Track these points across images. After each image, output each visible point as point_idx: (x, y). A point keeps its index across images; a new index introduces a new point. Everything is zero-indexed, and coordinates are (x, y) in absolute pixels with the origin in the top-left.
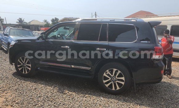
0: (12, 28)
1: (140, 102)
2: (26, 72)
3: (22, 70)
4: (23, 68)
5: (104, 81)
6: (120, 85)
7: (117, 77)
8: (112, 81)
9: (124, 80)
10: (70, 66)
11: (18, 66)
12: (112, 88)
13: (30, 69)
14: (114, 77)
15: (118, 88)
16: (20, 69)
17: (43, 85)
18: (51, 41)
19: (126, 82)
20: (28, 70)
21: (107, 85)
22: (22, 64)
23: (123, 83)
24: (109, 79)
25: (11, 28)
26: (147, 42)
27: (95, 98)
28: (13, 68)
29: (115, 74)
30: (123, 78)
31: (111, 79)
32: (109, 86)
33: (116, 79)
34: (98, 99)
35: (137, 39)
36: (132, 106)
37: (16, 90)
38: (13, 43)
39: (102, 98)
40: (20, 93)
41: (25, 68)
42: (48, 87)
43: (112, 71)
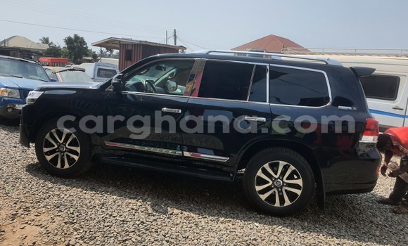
1: (334, 232)
2: (67, 166)
3: (54, 161)
4: (57, 156)
5: (258, 188)
6: (292, 196)
7: (287, 179)
8: (275, 186)
9: (302, 186)
10: (181, 153)
11: (46, 150)
12: (274, 202)
13: (76, 158)
14: (279, 178)
15: (288, 203)
16: (49, 158)
17: (115, 197)
18: (132, 95)
19: (305, 189)
20: (71, 160)
21: (263, 197)
22: (56, 147)
23: (299, 192)
24: (269, 182)
26: (350, 108)
27: (242, 225)
28: (31, 154)
29: (283, 174)
30: (300, 182)
31: (273, 184)
32: (267, 199)
33: (283, 182)
34: (249, 226)
35: (331, 101)
36: (324, 239)
37: (58, 208)
38: (34, 95)
39: (257, 224)
40: (73, 214)
41: (63, 155)
42: (130, 201)
43: (277, 165)
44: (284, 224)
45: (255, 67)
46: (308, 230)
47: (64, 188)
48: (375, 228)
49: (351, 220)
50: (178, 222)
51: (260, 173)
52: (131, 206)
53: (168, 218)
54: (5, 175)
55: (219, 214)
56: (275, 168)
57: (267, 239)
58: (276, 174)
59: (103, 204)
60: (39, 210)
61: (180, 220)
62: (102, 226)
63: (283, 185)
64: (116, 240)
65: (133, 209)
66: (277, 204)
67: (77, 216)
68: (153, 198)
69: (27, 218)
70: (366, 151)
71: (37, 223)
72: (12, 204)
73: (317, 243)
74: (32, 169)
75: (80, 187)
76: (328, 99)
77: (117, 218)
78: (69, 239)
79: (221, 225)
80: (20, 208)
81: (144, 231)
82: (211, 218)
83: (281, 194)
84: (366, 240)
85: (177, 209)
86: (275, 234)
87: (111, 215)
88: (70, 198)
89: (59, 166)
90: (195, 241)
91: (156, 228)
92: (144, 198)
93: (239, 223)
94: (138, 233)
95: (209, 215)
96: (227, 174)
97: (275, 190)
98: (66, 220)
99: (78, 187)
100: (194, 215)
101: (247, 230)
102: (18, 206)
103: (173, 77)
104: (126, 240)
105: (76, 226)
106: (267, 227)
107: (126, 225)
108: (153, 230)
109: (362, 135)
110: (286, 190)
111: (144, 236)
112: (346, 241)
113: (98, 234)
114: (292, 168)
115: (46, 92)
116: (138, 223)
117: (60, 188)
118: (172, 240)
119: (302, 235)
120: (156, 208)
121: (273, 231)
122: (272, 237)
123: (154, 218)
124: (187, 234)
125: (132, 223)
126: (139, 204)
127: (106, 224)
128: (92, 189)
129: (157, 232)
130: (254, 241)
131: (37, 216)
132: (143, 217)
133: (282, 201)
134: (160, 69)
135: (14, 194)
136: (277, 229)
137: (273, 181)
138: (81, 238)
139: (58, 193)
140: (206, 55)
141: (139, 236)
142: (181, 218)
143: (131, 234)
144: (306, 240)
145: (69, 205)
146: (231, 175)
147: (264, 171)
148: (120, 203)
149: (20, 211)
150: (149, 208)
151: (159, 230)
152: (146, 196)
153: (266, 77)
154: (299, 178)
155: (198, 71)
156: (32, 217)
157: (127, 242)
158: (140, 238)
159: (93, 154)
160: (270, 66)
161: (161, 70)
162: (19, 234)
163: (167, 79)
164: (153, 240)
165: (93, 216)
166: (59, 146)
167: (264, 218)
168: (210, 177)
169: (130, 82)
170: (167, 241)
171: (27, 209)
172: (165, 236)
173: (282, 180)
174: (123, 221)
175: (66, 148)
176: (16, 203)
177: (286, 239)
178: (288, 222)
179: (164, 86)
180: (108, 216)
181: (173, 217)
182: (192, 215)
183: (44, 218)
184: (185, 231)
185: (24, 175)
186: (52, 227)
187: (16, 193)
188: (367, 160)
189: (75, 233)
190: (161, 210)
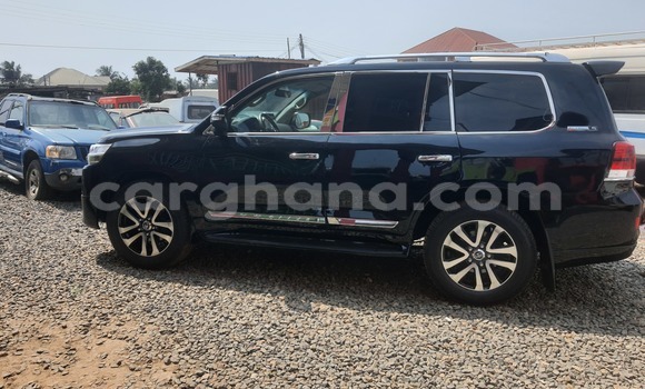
0: (35, 98)
1: (572, 323)
2: (156, 251)
3: (137, 245)
4: (140, 238)
5: (447, 265)
6: (501, 273)
8: (474, 261)
9: (516, 256)
10: (324, 219)
11: (123, 230)
12: (474, 285)
13: (168, 239)
14: (479, 247)
15: (495, 284)
16: (128, 242)
17: (230, 292)
18: (242, 138)
20: (160, 244)
21: (456, 278)
22: (138, 224)
23: (512, 266)
24: (463, 255)
25: (29, 97)
26: (587, 128)
27: (426, 321)
28: (102, 239)
29: (485, 240)
30: (513, 251)
31: (470, 256)
32: (462, 281)
33: (487, 253)
34: (436, 322)
35: (555, 119)
36: (556, 335)
37: (149, 312)
38: (99, 150)
39: (449, 320)
40: (171, 319)
41: (149, 237)
42: (253, 296)
43: (474, 227)
44: (491, 317)
45: (429, 78)
46: (530, 324)
47: (154, 283)
48: (638, 314)
49: (598, 305)
50: (328, 322)
51: (448, 242)
52: (255, 303)
53: (313, 317)
54: (67, 271)
55: (389, 307)
56: (472, 233)
57: (466, 339)
58: (474, 242)
59: (214, 303)
60: (122, 317)
61: (330, 318)
62: (216, 334)
63: (487, 258)
64: (237, 352)
65: (259, 307)
66: (479, 287)
67: (178, 322)
68: (287, 291)
69: (106, 330)
70: (617, 193)
71: (120, 336)
72: (81, 311)
73: (545, 341)
74: (105, 260)
75: (178, 281)
76: (549, 117)
77: (237, 321)
78: (169, 354)
79: (393, 323)
80: (94, 316)
81: (278, 337)
82: (377, 314)
83: (484, 271)
84: (624, 332)
85: (326, 303)
86: (477, 331)
87: (227, 318)
88: (165, 298)
89: (144, 252)
90: (356, 347)
91: (295, 332)
92: (274, 291)
93: (421, 319)
94: (269, 341)
95: (374, 309)
96: (397, 246)
97: (475, 265)
98: (162, 329)
99: (175, 281)
100: (352, 312)
101: (434, 328)
102: (90, 314)
103: (303, 107)
104: (251, 352)
105: (178, 336)
106: (464, 322)
107: (250, 331)
108: (292, 335)
109: (609, 169)
110: (491, 265)
111: (279, 344)
112: (592, 336)
113: (211, 345)
114: (499, 229)
115: (116, 145)
116: (267, 326)
117: (149, 285)
118: (321, 348)
119: (520, 331)
120: (293, 304)
121: (475, 327)
122: (474, 337)
123: (291, 318)
124: (343, 338)
125: (259, 327)
126: (267, 300)
127: (221, 331)
128: (196, 283)
129: (297, 337)
130: (446, 344)
131: (119, 325)
132: (274, 318)
133: (486, 282)
134: (281, 94)
135: (83, 298)
136: (481, 324)
137: (470, 253)
138: (187, 351)
139: (147, 291)
140: (352, 66)
141: (271, 344)
142: (332, 316)
143: (259, 343)
144: (528, 338)
145: (164, 307)
146: (404, 247)
147: (456, 238)
148: (239, 300)
149: (94, 321)
150: (282, 304)
151: (300, 335)
152: (277, 289)
153: (448, 93)
154: (510, 245)
155: (340, 92)
156: (113, 327)
157: (254, 354)
158: (272, 348)
159: (193, 231)
160: (452, 73)
161: (284, 96)
162: (96, 352)
163: (293, 110)
164: (292, 349)
165: (201, 321)
166: (141, 223)
167: (460, 309)
168: (371, 253)
169: (238, 119)
170: (314, 350)
171: (104, 317)
172: (309, 343)
173: (484, 249)
174: (246, 324)
175: (153, 225)
176: (87, 310)
177: (496, 338)
178: (497, 313)
179: (290, 122)
180: (222, 319)
181: (320, 316)
182: (348, 311)
183: (131, 328)
184: (340, 334)
185: (95, 270)
186: (143, 339)
187: (86, 295)
188: (620, 209)
189: (177, 346)
190: (301, 307)
